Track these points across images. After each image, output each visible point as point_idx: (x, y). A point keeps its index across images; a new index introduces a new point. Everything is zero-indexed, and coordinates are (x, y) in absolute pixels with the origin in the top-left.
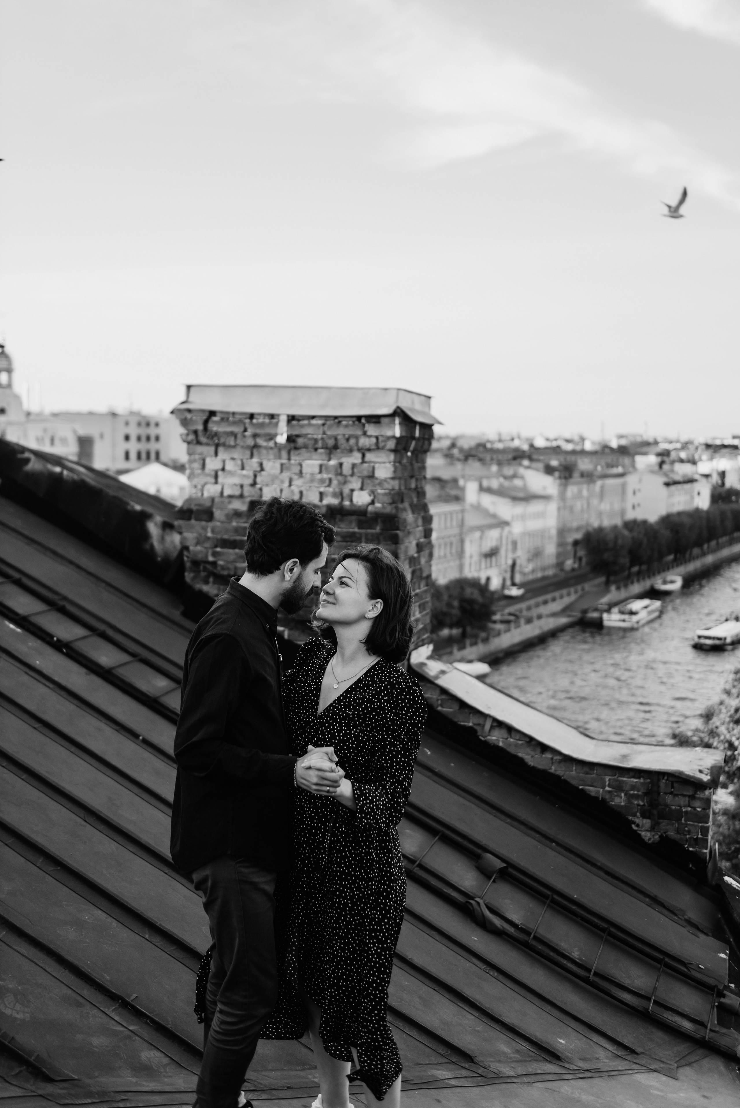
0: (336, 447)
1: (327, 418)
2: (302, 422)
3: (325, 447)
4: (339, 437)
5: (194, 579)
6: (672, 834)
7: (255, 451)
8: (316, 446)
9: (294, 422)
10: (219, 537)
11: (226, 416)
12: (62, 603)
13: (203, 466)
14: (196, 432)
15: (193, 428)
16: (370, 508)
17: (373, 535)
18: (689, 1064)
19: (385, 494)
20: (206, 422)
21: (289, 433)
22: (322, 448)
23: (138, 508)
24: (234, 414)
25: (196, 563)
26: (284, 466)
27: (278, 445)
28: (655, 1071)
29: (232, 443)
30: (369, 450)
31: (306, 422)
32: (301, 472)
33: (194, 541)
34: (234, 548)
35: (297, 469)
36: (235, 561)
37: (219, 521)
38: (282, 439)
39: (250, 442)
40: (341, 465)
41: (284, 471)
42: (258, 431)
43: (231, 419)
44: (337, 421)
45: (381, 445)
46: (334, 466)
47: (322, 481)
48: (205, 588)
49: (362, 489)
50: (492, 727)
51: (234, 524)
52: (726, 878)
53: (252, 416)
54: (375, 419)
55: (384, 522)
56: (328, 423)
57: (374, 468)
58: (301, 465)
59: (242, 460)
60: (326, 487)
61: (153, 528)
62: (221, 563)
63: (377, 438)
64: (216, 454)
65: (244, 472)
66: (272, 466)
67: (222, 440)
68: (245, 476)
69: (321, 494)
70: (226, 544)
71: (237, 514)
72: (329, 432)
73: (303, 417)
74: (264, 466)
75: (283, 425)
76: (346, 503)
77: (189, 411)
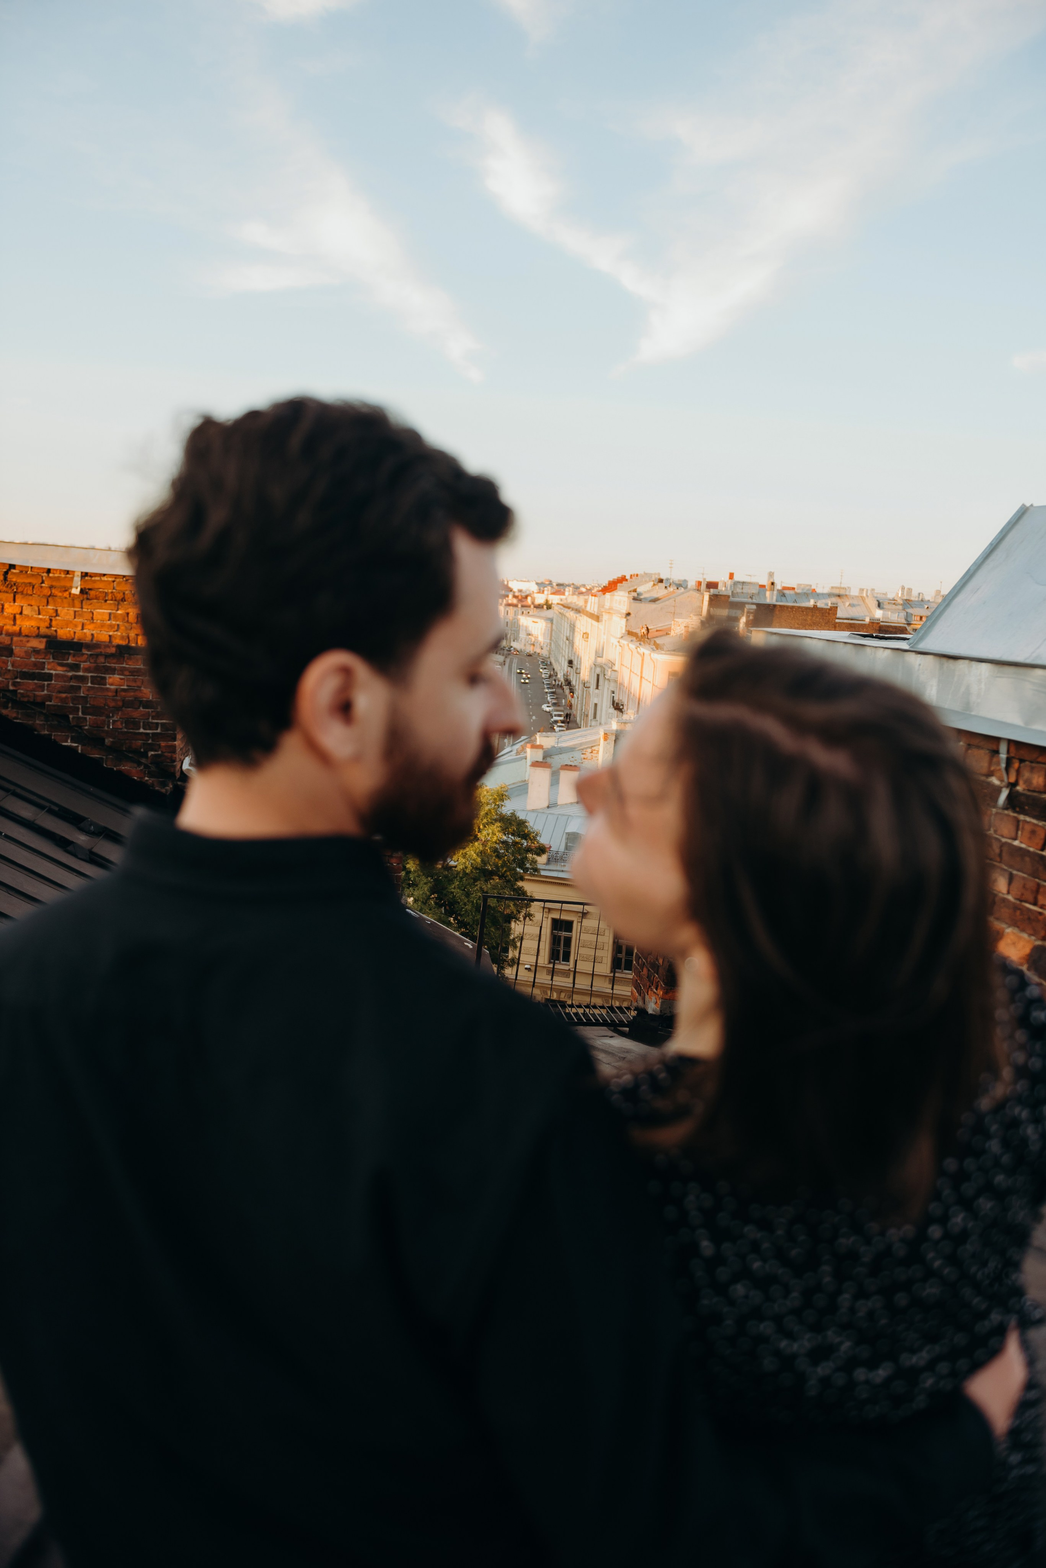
0: (123, 600)
1: (116, 576)
2: (93, 579)
3: (114, 599)
4: (127, 592)
7: (50, 599)
8: (107, 598)
9: (86, 578)
10: (19, 670)
11: (25, 569)
13: (2, 609)
20: (6, 573)
21: (83, 587)
22: (112, 600)
24: (32, 568)
26: (77, 613)
27: (72, 596)
29: (30, 592)
31: (98, 578)
32: (92, 618)
34: (33, 679)
35: (89, 616)
36: (34, 690)
37: (18, 657)
38: (76, 591)
39: (47, 592)
40: (128, 614)
41: (77, 617)
42: (54, 584)
43: (29, 572)
44: (124, 579)
46: (121, 614)
47: (111, 627)
51: (33, 659)
53: (49, 571)
56: (118, 580)
58: (92, 613)
59: (38, 607)
60: (114, 631)
62: (21, 691)
64: (14, 601)
65: (40, 617)
66: (67, 613)
67: (20, 589)
68: (41, 619)
69: (110, 636)
70: (25, 675)
71: (36, 651)
72: (118, 589)
73: (96, 575)
74: (59, 612)
75: (77, 580)
76: (133, 645)
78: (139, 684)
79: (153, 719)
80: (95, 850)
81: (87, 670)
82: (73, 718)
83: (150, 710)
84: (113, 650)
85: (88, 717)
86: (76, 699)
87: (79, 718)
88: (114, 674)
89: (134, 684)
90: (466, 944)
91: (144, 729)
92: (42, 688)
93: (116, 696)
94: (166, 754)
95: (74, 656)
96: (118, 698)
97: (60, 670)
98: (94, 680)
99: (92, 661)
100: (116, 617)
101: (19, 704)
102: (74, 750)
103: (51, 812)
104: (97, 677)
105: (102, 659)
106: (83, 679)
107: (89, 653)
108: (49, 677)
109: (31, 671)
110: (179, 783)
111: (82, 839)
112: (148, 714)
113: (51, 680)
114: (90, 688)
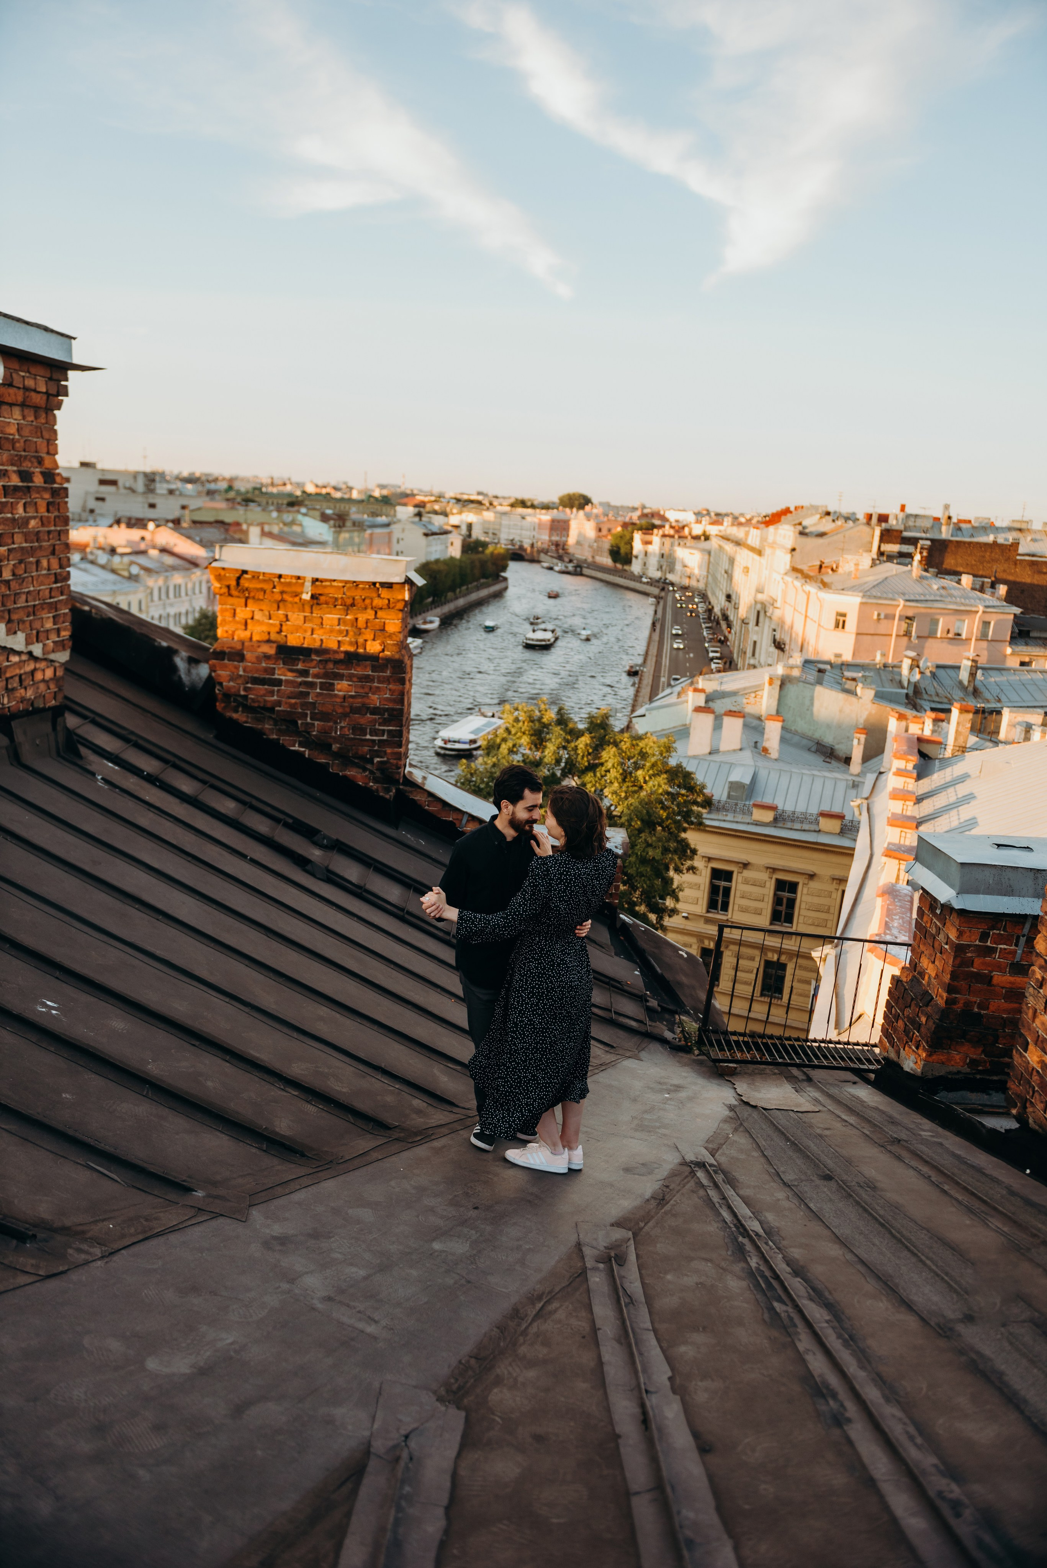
0: (353, 605)
1: (346, 582)
2: (324, 584)
3: (344, 604)
4: (356, 598)
5: (224, 708)
7: (281, 605)
8: (336, 604)
9: (317, 583)
10: (250, 675)
11: (256, 575)
12: (133, 738)
13: (233, 614)
14: (228, 587)
15: (227, 583)
16: (381, 655)
17: (384, 677)
18: (643, 1049)
19: (394, 645)
20: (239, 579)
21: (313, 592)
22: (341, 605)
23: (164, 644)
24: (264, 573)
25: (227, 696)
26: (307, 618)
27: (302, 601)
28: (630, 1057)
29: (261, 597)
30: (381, 609)
31: (328, 583)
32: (322, 624)
33: (228, 678)
34: (264, 685)
35: (319, 621)
36: (264, 695)
37: (249, 662)
38: (306, 597)
39: (278, 597)
40: (357, 619)
41: (307, 622)
42: (286, 589)
43: (261, 577)
45: (391, 606)
46: (350, 620)
47: (340, 632)
48: (235, 716)
49: (374, 640)
50: (468, 821)
51: (264, 665)
52: (621, 916)
53: (280, 576)
54: (389, 586)
55: (393, 667)
56: (348, 585)
57: (384, 623)
58: (322, 618)
59: (269, 612)
60: (343, 636)
61: (180, 662)
62: (251, 696)
63: (389, 600)
64: (246, 605)
65: (271, 621)
66: (296, 618)
67: (252, 594)
68: (271, 624)
69: (339, 642)
70: (256, 681)
71: (267, 657)
72: (348, 594)
73: (326, 580)
74: (289, 617)
75: (308, 585)
76: (361, 650)
77: (224, 569)
78: (367, 690)
79: (379, 725)
80: (332, 867)
81: (316, 676)
82: (302, 724)
83: (377, 717)
84: (342, 656)
85: (316, 723)
86: (305, 705)
87: (308, 724)
88: (342, 680)
89: (362, 691)
90: (681, 952)
91: (371, 735)
92: (272, 693)
93: (344, 702)
94: (392, 761)
95: (304, 662)
96: (346, 704)
97: (290, 676)
98: (323, 686)
99: (321, 667)
100: (345, 622)
101: (248, 709)
102: (302, 754)
103: (286, 825)
104: (326, 683)
105: (330, 665)
106: (312, 685)
107: (318, 659)
108: (279, 683)
109: (262, 676)
110: (401, 787)
111: (315, 854)
112: (375, 721)
113: (281, 686)
114: (319, 694)
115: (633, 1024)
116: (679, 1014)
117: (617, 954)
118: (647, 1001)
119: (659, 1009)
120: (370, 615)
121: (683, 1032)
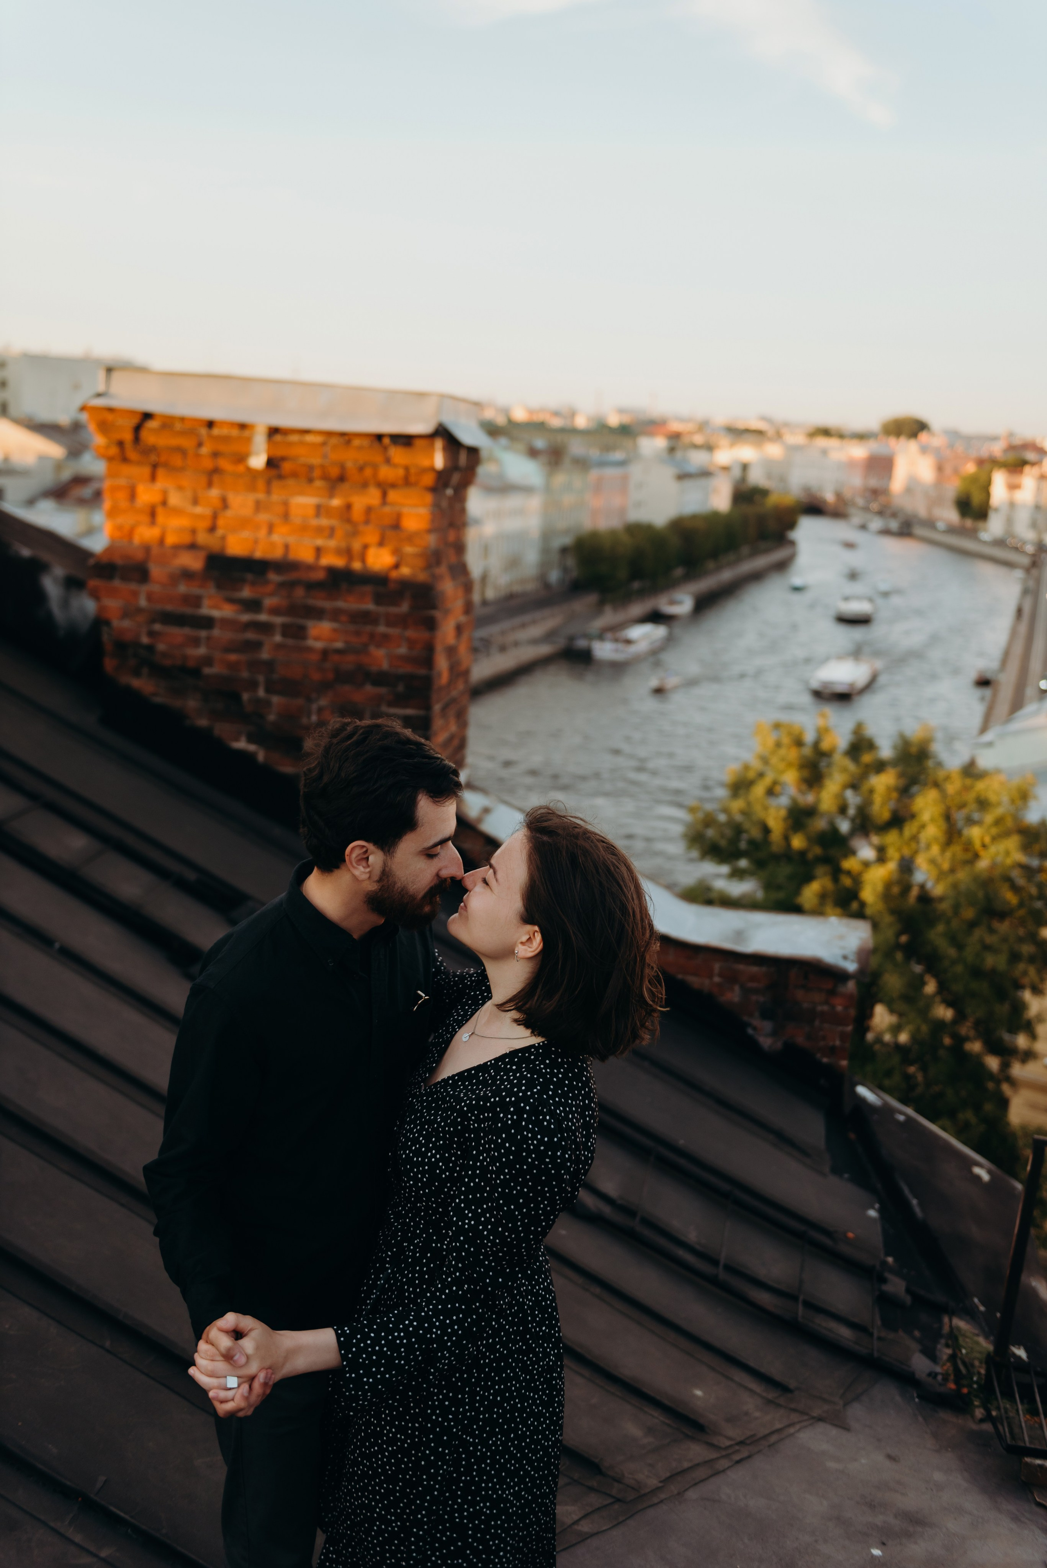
0: (342, 479)
1: (329, 434)
2: (288, 438)
3: (325, 477)
4: (348, 464)
5: (118, 668)
6: (800, 1040)
7: (215, 478)
8: (312, 476)
9: (278, 438)
10: (158, 607)
11: (167, 422)
13: (133, 495)
14: (121, 444)
15: (118, 436)
16: (393, 573)
17: (396, 615)
18: (857, 1398)
19: (416, 555)
20: (137, 429)
21: (270, 454)
22: (321, 479)
23: (26, 552)
24: (182, 419)
25: (122, 647)
26: (261, 504)
27: (251, 471)
28: (820, 1419)
29: (179, 464)
30: (393, 486)
31: (296, 437)
32: (287, 514)
33: (119, 613)
35: (282, 509)
36: (183, 646)
37: (157, 584)
38: (258, 461)
39: (208, 464)
40: (349, 507)
41: (261, 511)
42: (220, 448)
43: (176, 426)
44: (344, 439)
45: (413, 479)
46: (338, 507)
47: (319, 530)
48: (136, 683)
49: (381, 544)
51: (184, 589)
52: (860, 1089)
53: (210, 424)
54: (405, 440)
55: (414, 596)
56: (332, 441)
57: (399, 514)
58: (286, 504)
59: (194, 491)
60: (325, 541)
61: (51, 586)
62: (161, 647)
63: (407, 469)
64: (153, 479)
65: (198, 510)
66: (241, 503)
67: (163, 459)
68: (198, 515)
69: (317, 549)
70: (168, 618)
71: (187, 575)
72: (332, 456)
73: (292, 431)
74: (229, 502)
75: (260, 441)
76: (357, 565)
77: (111, 410)
78: (365, 639)
79: (390, 704)
81: (275, 611)
82: (249, 700)
83: (383, 690)
84: (320, 575)
85: (275, 699)
86: (255, 665)
87: (260, 700)
88: (321, 619)
89: (356, 640)
90: (976, 1170)
92: (196, 642)
93: (324, 660)
95: (253, 585)
96: (328, 665)
97: (228, 611)
98: (287, 631)
99: (283, 594)
100: (328, 512)
101: (159, 671)
102: (252, 757)
104: (291, 624)
105: (300, 592)
106: (266, 628)
107: (278, 579)
108: (208, 623)
109: (179, 610)
113: (213, 629)
114: (279, 647)
115: (845, 1333)
116: (952, 1313)
117: (836, 1171)
118: (884, 1280)
119: (908, 1300)
120: (372, 497)
121: (953, 1358)
